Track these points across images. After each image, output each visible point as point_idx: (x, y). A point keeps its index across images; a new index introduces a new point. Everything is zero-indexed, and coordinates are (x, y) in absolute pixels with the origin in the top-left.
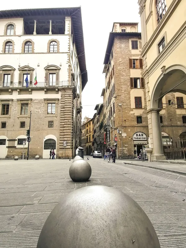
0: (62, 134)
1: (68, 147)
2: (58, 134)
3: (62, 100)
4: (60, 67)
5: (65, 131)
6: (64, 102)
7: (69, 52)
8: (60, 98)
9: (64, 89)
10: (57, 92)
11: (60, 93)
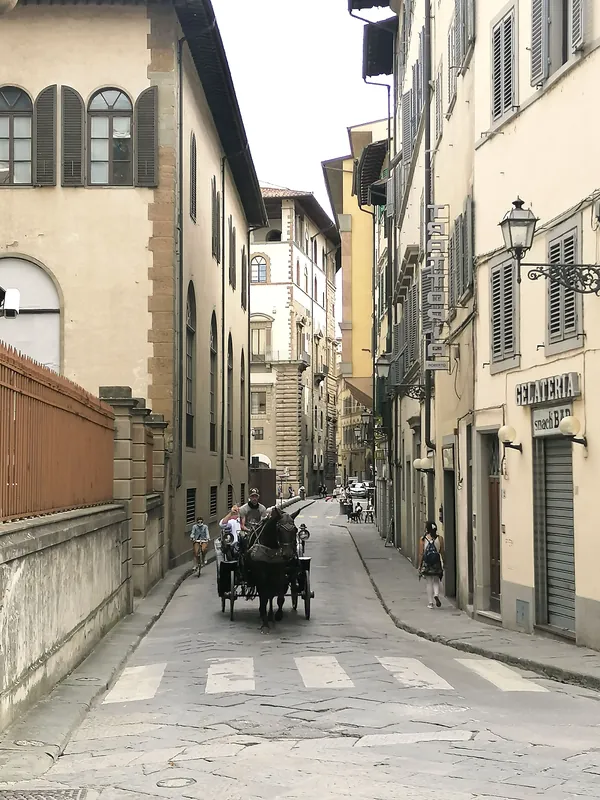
0: (280, 453)
1: (291, 478)
2: (273, 454)
3: (280, 387)
4: (273, 316)
5: (285, 448)
6: (282, 391)
7: (290, 281)
8: (274, 381)
9: (282, 366)
10: (269, 370)
11: (274, 372)
